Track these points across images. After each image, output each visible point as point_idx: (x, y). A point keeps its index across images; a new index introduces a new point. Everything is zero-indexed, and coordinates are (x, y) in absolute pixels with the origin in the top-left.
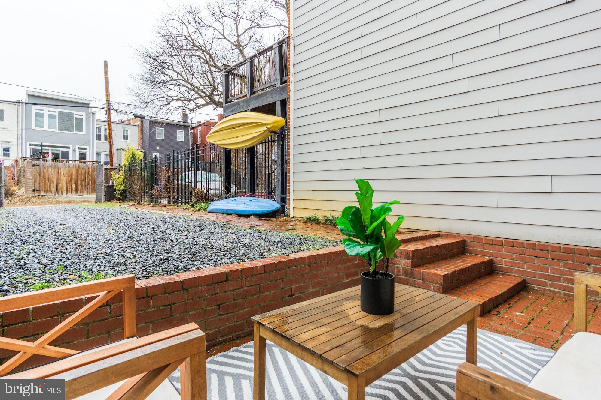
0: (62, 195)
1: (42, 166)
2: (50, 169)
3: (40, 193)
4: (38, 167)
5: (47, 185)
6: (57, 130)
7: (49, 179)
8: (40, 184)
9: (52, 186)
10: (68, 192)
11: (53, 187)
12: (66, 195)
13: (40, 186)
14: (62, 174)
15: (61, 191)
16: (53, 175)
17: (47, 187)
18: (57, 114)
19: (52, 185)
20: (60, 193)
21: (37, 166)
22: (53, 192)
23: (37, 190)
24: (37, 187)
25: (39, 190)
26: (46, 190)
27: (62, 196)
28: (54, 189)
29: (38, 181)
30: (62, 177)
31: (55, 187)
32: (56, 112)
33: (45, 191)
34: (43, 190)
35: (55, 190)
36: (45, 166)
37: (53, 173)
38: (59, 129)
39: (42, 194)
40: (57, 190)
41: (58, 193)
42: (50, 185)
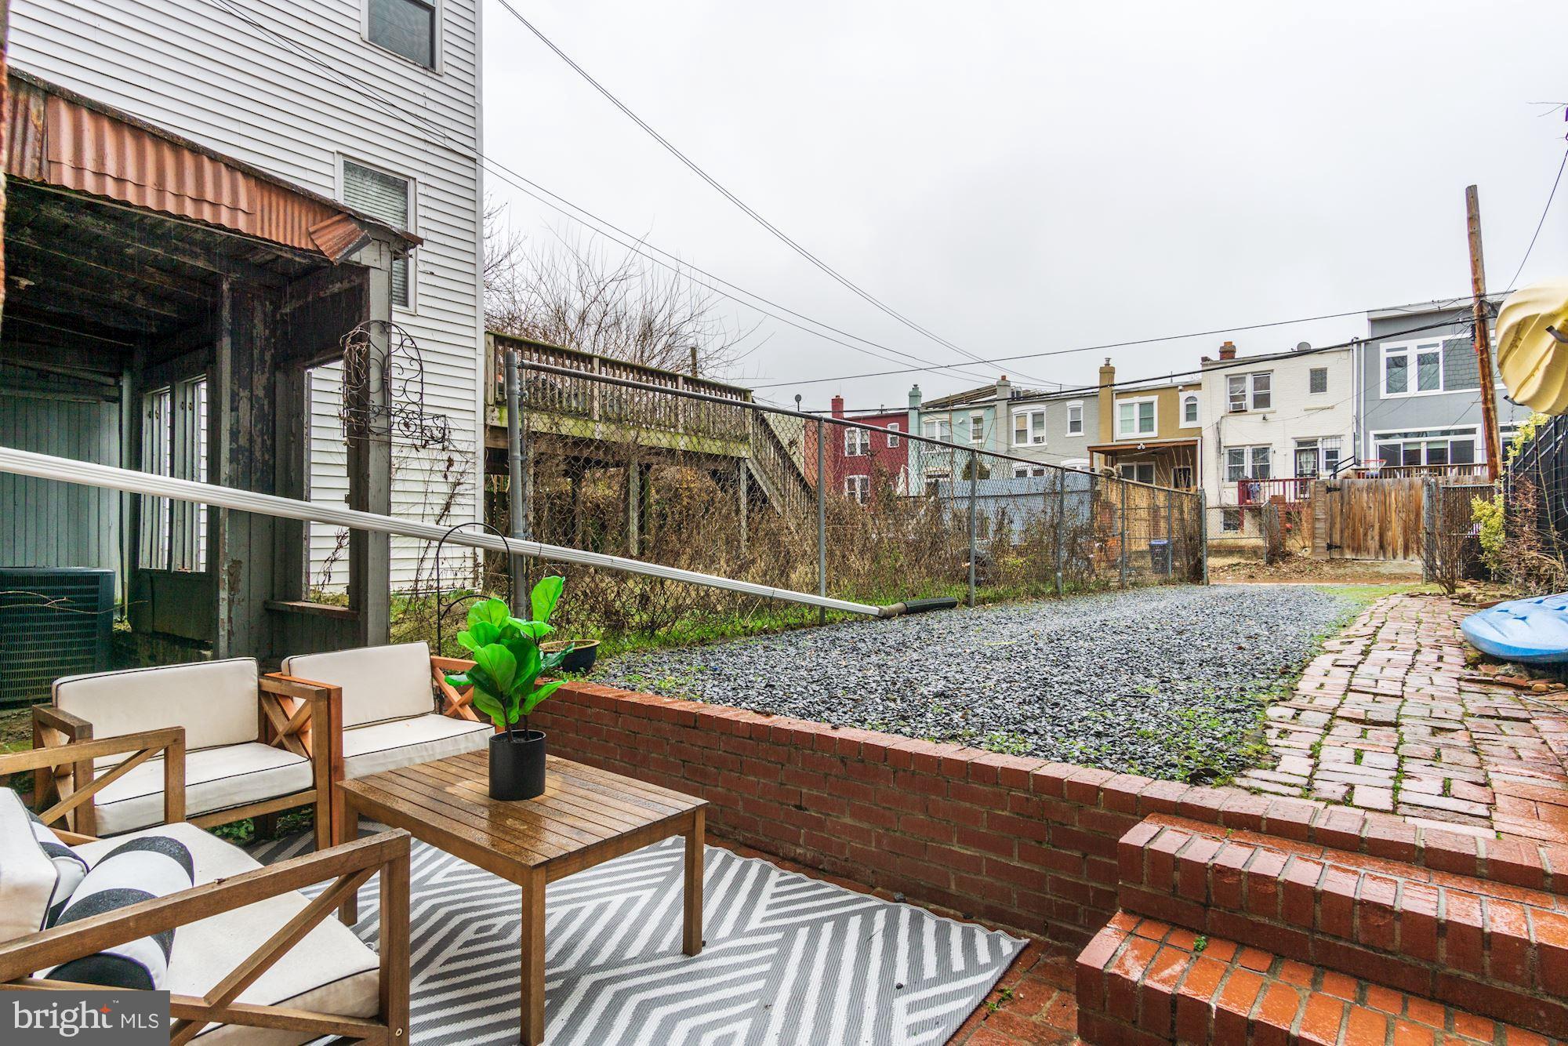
0: (1394, 558)
1: (1346, 491)
2: (1365, 495)
3: (1342, 553)
4: (1337, 494)
5: (1359, 535)
6: (1440, 391)
7: (1363, 519)
8: (1342, 532)
9: (1369, 537)
10: (1410, 552)
11: (1373, 538)
12: (1405, 559)
13: (1341, 538)
14: (1394, 506)
15: (1390, 549)
16: (1372, 510)
17: (1359, 540)
18: (1440, 349)
19: (1369, 533)
20: (1390, 554)
21: (1336, 489)
22: (1372, 551)
23: (1336, 547)
24: (1337, 539)
25: (1340, 547)
26: (1356, 546)
27: (1395, 562)
28: (1373, 544)
29: (1338, 526)
30: (1393, 514)
31: (1377, 538)
32: (1437, 345)
33: (1353, 550)
34: (1349, 547)
35: (1377, 547)
36: (1353, 490)
37: (1371, 505)
38: (1446, 388)
39: (1348, 557)
40: (1382, 547)
41: (1384, 556)
42: (1365, 534)
